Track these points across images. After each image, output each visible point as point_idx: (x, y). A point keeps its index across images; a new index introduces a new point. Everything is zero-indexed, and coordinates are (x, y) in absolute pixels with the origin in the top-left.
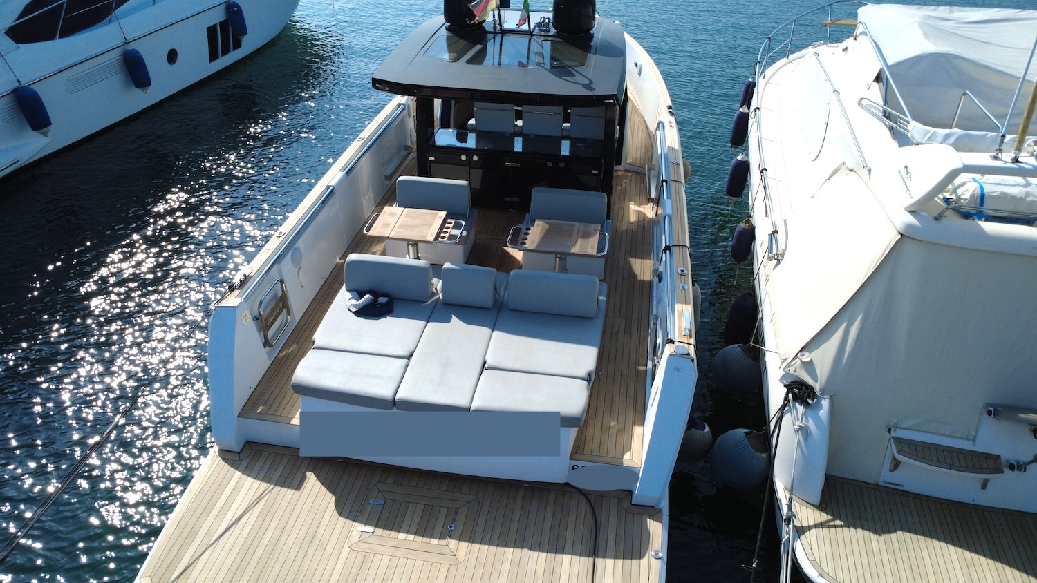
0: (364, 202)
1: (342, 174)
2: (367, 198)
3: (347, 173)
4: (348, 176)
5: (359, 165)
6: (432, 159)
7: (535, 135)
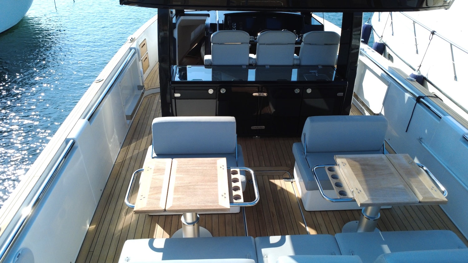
0: (110, 146)
1: (84, 121)
2: (112, 140)
3: (89, 119)
4: (90, 123)
5: (101, 108)
6: (177, 95)
7: (270, 66)
